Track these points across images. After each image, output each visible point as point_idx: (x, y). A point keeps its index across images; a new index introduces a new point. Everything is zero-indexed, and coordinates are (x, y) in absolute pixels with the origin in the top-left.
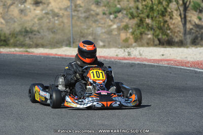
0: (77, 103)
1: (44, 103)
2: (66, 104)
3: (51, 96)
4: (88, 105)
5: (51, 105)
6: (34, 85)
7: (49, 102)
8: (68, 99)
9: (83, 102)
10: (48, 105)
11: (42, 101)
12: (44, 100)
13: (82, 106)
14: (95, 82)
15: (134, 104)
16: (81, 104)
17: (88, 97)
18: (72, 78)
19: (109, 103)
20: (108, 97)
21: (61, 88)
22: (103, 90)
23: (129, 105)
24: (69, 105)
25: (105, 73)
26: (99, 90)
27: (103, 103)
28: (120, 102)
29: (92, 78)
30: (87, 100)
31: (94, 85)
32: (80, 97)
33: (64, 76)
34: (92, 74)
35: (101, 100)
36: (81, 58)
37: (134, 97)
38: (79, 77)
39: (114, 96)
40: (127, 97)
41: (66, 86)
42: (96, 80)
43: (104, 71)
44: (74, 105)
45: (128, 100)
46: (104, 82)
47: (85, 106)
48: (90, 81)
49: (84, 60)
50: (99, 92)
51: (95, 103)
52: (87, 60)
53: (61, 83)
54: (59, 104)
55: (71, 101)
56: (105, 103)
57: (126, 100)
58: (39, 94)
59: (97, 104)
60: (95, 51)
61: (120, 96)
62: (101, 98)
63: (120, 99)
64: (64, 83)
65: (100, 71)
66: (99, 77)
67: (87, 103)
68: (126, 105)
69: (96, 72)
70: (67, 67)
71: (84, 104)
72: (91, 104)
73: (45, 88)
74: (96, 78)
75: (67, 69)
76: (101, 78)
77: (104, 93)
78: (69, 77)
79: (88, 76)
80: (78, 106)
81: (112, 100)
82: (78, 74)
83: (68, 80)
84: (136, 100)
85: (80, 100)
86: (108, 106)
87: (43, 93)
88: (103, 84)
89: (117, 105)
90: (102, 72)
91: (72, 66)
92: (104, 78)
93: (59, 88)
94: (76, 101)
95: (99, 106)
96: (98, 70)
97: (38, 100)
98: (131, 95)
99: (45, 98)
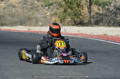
0: (48, 61)
1: (28, 60)
2: (41, 61)
3: (32, 56)
4: (55, 62)
5: (33, 62)
6: (22, 49)
7: (31, 60)
8: (43, 58)
9: (52, 60)
10: (31, 62)
12: (28, 58)
13: (51, 63)
14: (59, 48)
15: (83, 62)
16: (51, 62)
17: (55, 57)
18: (45, 46)
19: (68, 61)
20: (67, 58)
21: (38, 51)
22: (64, 53)
23: (80, 62)
24: (43, 62)
25: (65, 43)
27: (64, 61)
28: (75, 60)
29: (58, 46)
30: (54, 59)
31: (59, 50)
32: (50, 57)
33: (40, 44)
35: (63, 59)
36: (51, 33)
37: (83, 58)
38: (49, 45)
39: (71, 57)
40: (78, 58)
41: (41, 50)
42: (60, 47)
43: (65, 42)
44: (47, 62)
45: (79, 59)
46: (65, 48)
47: (53, 63)
48: (56, 47)
50: (61, 54)
51: (59, 61)
52: (55, 35)
54: (37, 61)
55: (45, 60)
56: (65, 61)
57: (78, 59)
58: (25, 55)
59: (61, 61)
61: (74, 57)
62: (63, 58)
65: (62, 42)
66: (62, 45)
67: (55, 61)
68: (78, 62)
69: (60, 42)
70: (42, 39)
72: (57, 61)
73: (28, 52)
74: (60, 46)
76: (63, 46)
77: (65, 55)
78: (44, 45)
79: (55, 44)
80: (49, 63)
81: (70, 59)
82: (48, 43)
83: (43, 47)
84: (84, 59)
85: (50, 59)
87: (27, 55)
88: (64, 49)
89: (72, 62)
90: (63, 42)
91: (45, 38)
92: (65, 46)
93: (37, 52)
94: (48, 60)
95: (62, 63)
96: (61, 41)
97: (24, 58)
98: (81, 56)
99: (29, 58)
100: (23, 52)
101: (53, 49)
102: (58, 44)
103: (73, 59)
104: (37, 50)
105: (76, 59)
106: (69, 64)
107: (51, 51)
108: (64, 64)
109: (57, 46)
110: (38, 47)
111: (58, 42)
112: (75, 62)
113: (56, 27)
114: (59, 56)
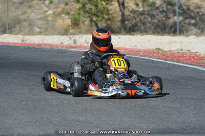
1: (62, 91)
2: (89, 92)
4: (113, 94)
8: (91, 87)
9: (107, 90)
11: (61, 89)
13: (106, 95)
14: (116, 70)
15: (157, 93)
16: (105, 93)
17: (112, 85)
19: (134, 91)
23: (153, 93)
26: (122, 78)
27: (128, 91)
28: (145, 91)
29: (114, 66)
30: (111, 89)
31: (116, 73)
34: (113, 62)
35: (125, 89)
39: (138, 84)
41: (82, 74)
45: (151, 89)
46: (125, 70)
47: (110, 95)
48: (111, 69)
49: (99, 49)
50: (122, 80)
53: (77, 71)
55: (94, 90)
56: (130, 92)
57: (149, 89)
58: (57, 82)
59: (122, 92)
60: (109, 39)
63: (143, 87)
64: (80, 71)
65: (121, 59)
66: (120, 65)
67: (112, 92)
68: (150, 93)
69: (117, 60)
70: (84, 57)
71: (108, 93)
74: (117, 66)
75: (84, 58)
76: (122, 66)
77: (127, 81)
79: (109, 64)
80: (103, 95)
81: (136, 89)
82: (96, 63)
85: (104, 89)
86: (133, 94)
88: (125, 72)
90: (122, 61)
91: (88, 55)
92: (126, 67)
93: (75, 76)
94: (100, 90)
95: (124, 94)
96: (119, 58)
97: (55, 88)
99: (64, 86)
100: (52, 76)
101: (105, 72)
102: (115, 63)
103: (142, 89)
104: (75, 74)
105: (147, 89)
106: (136, 97)
107: (101, 76)
108: (128, 97)
109: (112, 67)
110: (77, 68)
111: (114, 60)
112: (145, 93)
113: (103, 36)
114: (119, 84)
